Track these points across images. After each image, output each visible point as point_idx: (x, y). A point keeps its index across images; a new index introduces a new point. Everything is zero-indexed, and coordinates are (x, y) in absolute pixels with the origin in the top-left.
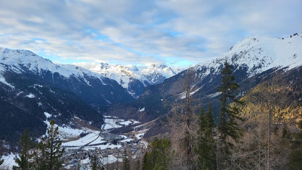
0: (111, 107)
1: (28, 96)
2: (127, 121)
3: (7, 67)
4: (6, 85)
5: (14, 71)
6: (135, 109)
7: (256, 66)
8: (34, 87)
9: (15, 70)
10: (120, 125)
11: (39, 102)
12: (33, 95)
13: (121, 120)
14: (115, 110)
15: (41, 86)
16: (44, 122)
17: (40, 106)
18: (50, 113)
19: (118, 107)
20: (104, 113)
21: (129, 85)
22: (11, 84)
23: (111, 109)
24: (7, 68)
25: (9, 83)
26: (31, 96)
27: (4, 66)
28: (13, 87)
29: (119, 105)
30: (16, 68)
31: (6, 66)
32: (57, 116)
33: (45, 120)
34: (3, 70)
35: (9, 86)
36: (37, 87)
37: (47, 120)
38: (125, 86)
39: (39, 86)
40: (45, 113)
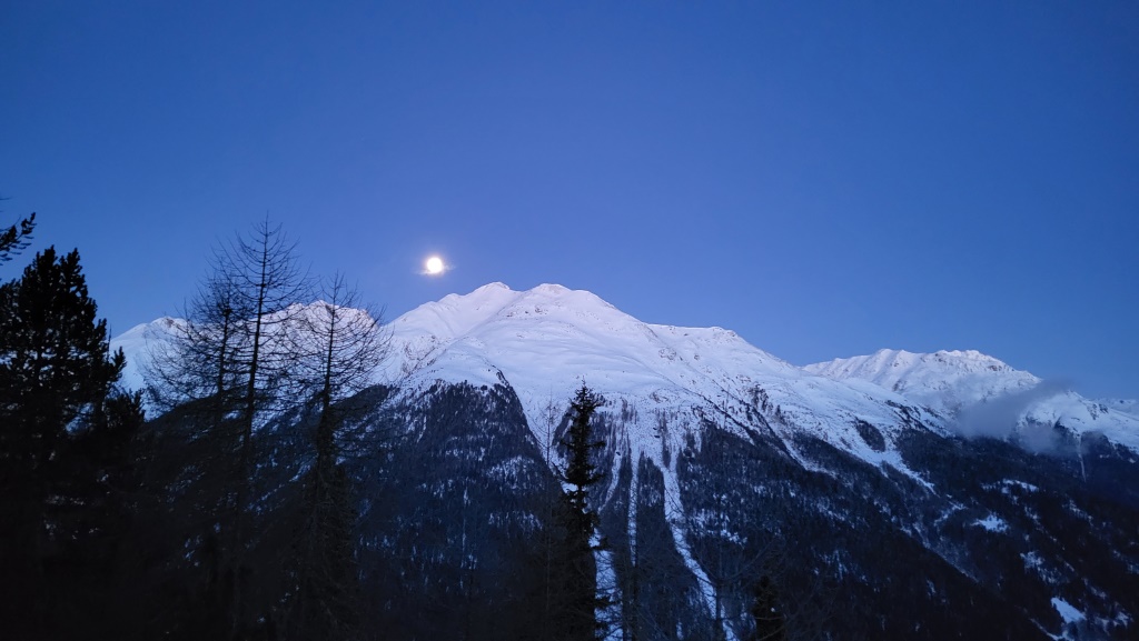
1: (983, 523)
3: (906, 413)
4: (906, 476)
5: (931, 428)
8: (1005, 491)
9: (931, 424)
11: (1026, 554)
12: (1001, 521)
15: (1033, 488)
17: (1033, 570)
18: (1078, 607)
22: (921, 476)
24: (905, 418)
25: (914, 469)
26: (992, 523)
27: (898, 410)
28: (929, 485)
30: (936, 416)
31: (904, 410)
32: (1110, 624)
33: (1059, 633)
34: (896, 427)
35: (914, 480)
36: (1015, 489)
37: (1064, 632)
39: (1024, 485)
40: (1055, 601)
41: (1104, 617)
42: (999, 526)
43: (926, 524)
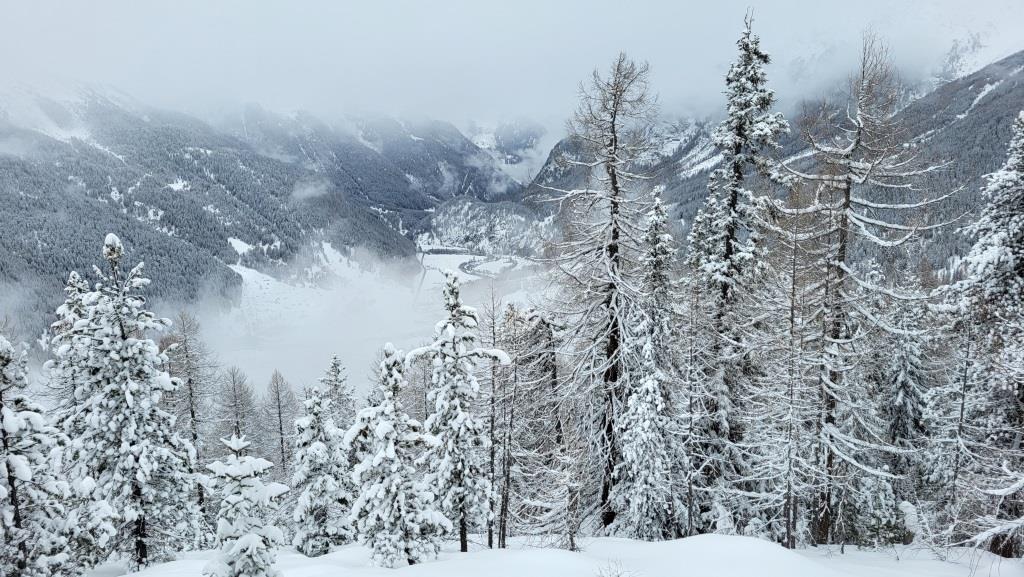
0: (440, 217)
1: (172, 186)
2: (497, 259)
4: (98, 150)
6: (523, 219)
7: (962, 45)
8: (187, 156)
10: (473, 274)
11: (207, 206)
12: (185, 183)
13: (477, 258)
14: (455, 226)
15: (209, 152)
16: (231, 266)
17: (213, 218)
18: (248, 242)
19: (467, 214)
20: (420, 236)
21: (497, 139)
22: (113, 150)
23: (443, 221)
25: (105, 144)
26: (178, 186)
28: (120, 157)
29: (466, 208)
32: (269, 249)
33: (234, 263)
34: (81, 102)
35: (106, 154)
36: (197, 156)
37: (238, 263)
38: (485, 141)
39: (202, 151)
40: (230, 240)
41: (264, 244)
42: (184, 186)
43: (120, 193)
